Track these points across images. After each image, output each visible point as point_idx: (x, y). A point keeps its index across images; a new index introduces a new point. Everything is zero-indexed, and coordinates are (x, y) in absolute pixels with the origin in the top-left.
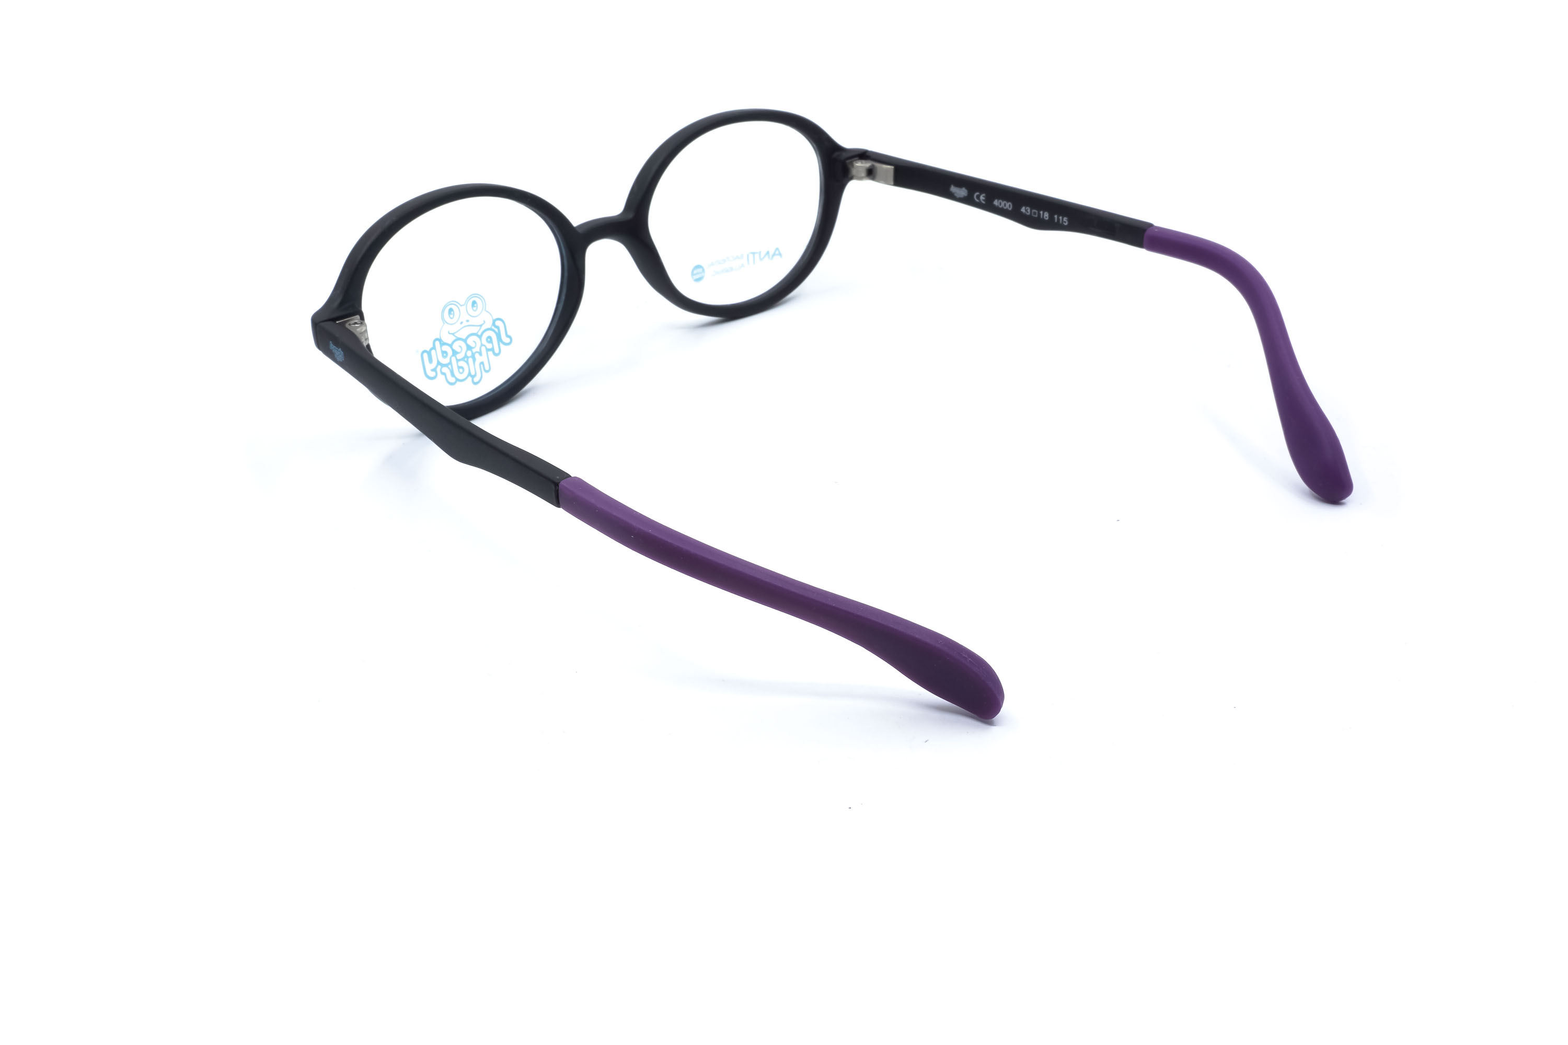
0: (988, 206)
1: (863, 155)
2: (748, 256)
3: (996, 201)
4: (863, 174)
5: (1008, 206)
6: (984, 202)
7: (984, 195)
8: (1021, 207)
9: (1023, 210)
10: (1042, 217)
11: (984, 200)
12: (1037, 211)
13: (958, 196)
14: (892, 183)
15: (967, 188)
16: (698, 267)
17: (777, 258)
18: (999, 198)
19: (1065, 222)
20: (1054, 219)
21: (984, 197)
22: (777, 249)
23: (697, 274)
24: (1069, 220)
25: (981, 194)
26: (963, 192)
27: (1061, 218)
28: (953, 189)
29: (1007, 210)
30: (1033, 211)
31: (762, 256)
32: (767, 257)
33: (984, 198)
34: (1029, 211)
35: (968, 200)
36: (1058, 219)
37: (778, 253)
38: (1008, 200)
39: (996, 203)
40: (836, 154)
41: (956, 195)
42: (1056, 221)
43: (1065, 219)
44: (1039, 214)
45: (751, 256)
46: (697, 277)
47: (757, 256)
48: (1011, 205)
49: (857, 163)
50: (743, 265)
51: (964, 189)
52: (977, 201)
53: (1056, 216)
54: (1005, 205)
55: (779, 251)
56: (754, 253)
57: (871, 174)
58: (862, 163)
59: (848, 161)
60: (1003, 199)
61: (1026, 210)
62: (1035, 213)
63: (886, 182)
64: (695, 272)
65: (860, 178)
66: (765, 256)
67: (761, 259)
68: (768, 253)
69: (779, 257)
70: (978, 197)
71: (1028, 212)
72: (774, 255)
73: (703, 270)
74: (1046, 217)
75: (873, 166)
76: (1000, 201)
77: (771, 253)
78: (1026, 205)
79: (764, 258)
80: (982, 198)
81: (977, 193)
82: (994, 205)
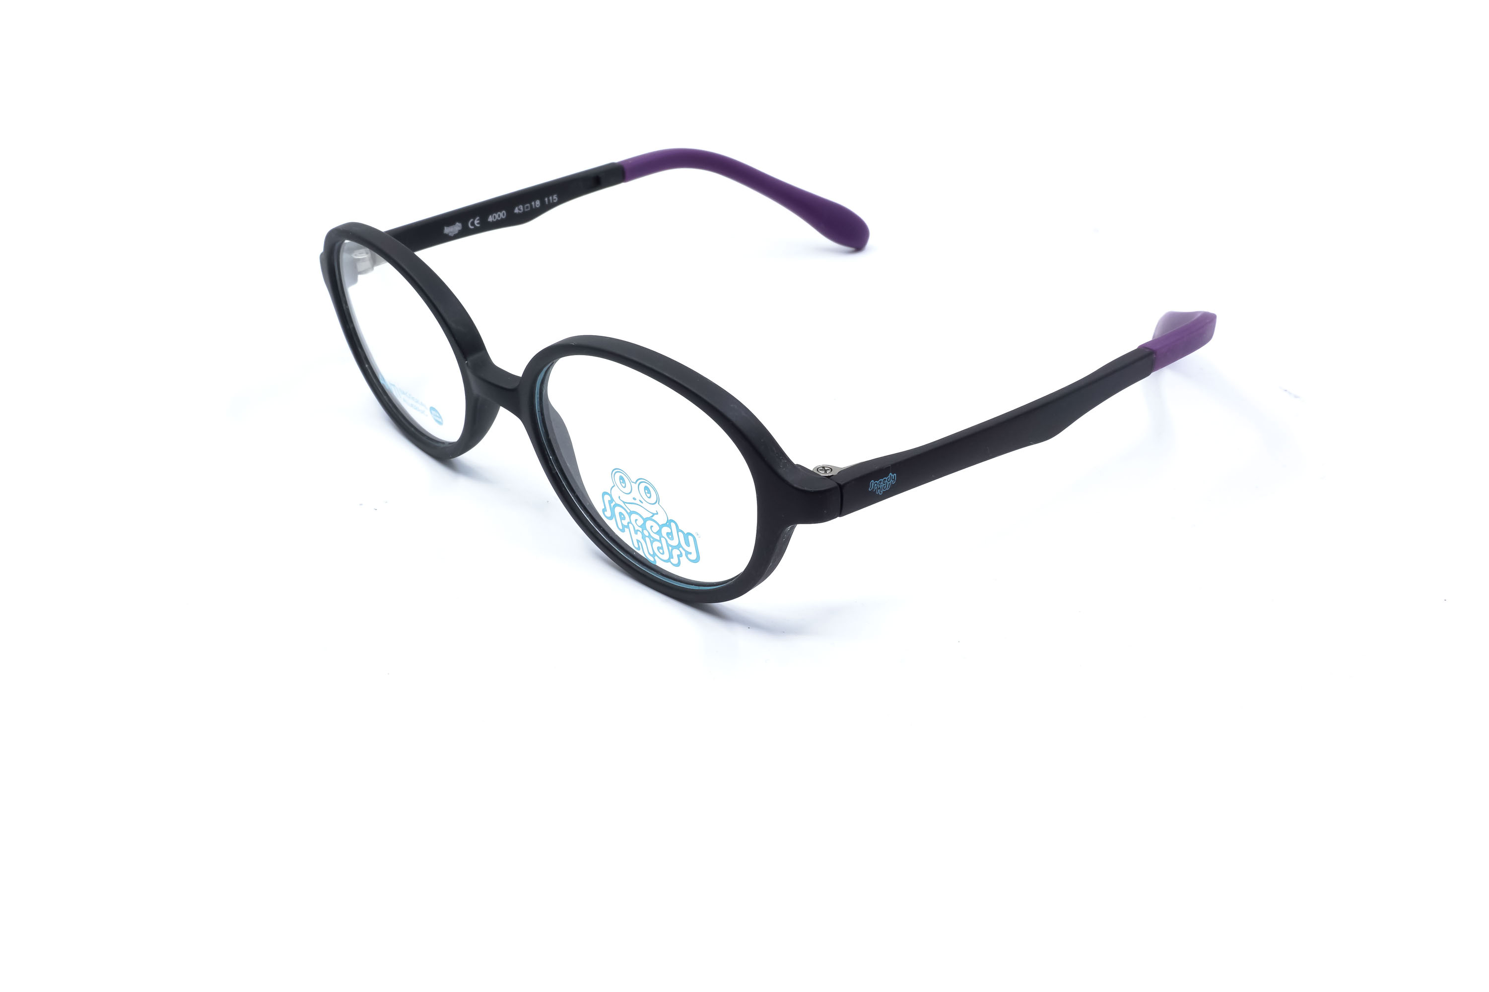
0: (486, 226)
3: (490, 216)
5: (502, 215)
6: (478, 225)
7: (478, 218)
8: (514, 209)
9: (516, 211)
10: (534, 207)
11: (478, 223)
12: (528, 205)
13: (451, 235)
15: (459, 222)
18: (491, 213)
19: (555, 199)
20: (545, 201)
21: (478, 220)
24: (558, 197)
25: (474, 219)
26: (458, 227)
27: (550, 198)
28: (447, 230)
29: (502, 219)
30: (525, 206)
33: (478, 222)
34: (522, 208)
35: (465, 232)
36: (549, 200)
38: (500, 210)
39: (491, 219)
41: (451, 234)
42: (547, 203)
43: (555, 197)
44: (531, 206)
48: (505, 214)
51: (457, 224)
52: (472, 228)
53: (546, 199)
54: (499, 216)
60: (496, 212)
61: (519, 209)
62: (527, 207)
70: (473, 224)
71: (521, 210)
74: (538, 205)
76: (494, 215)
78: (517, 205)
81: (472, 220)
82: (489, 222)
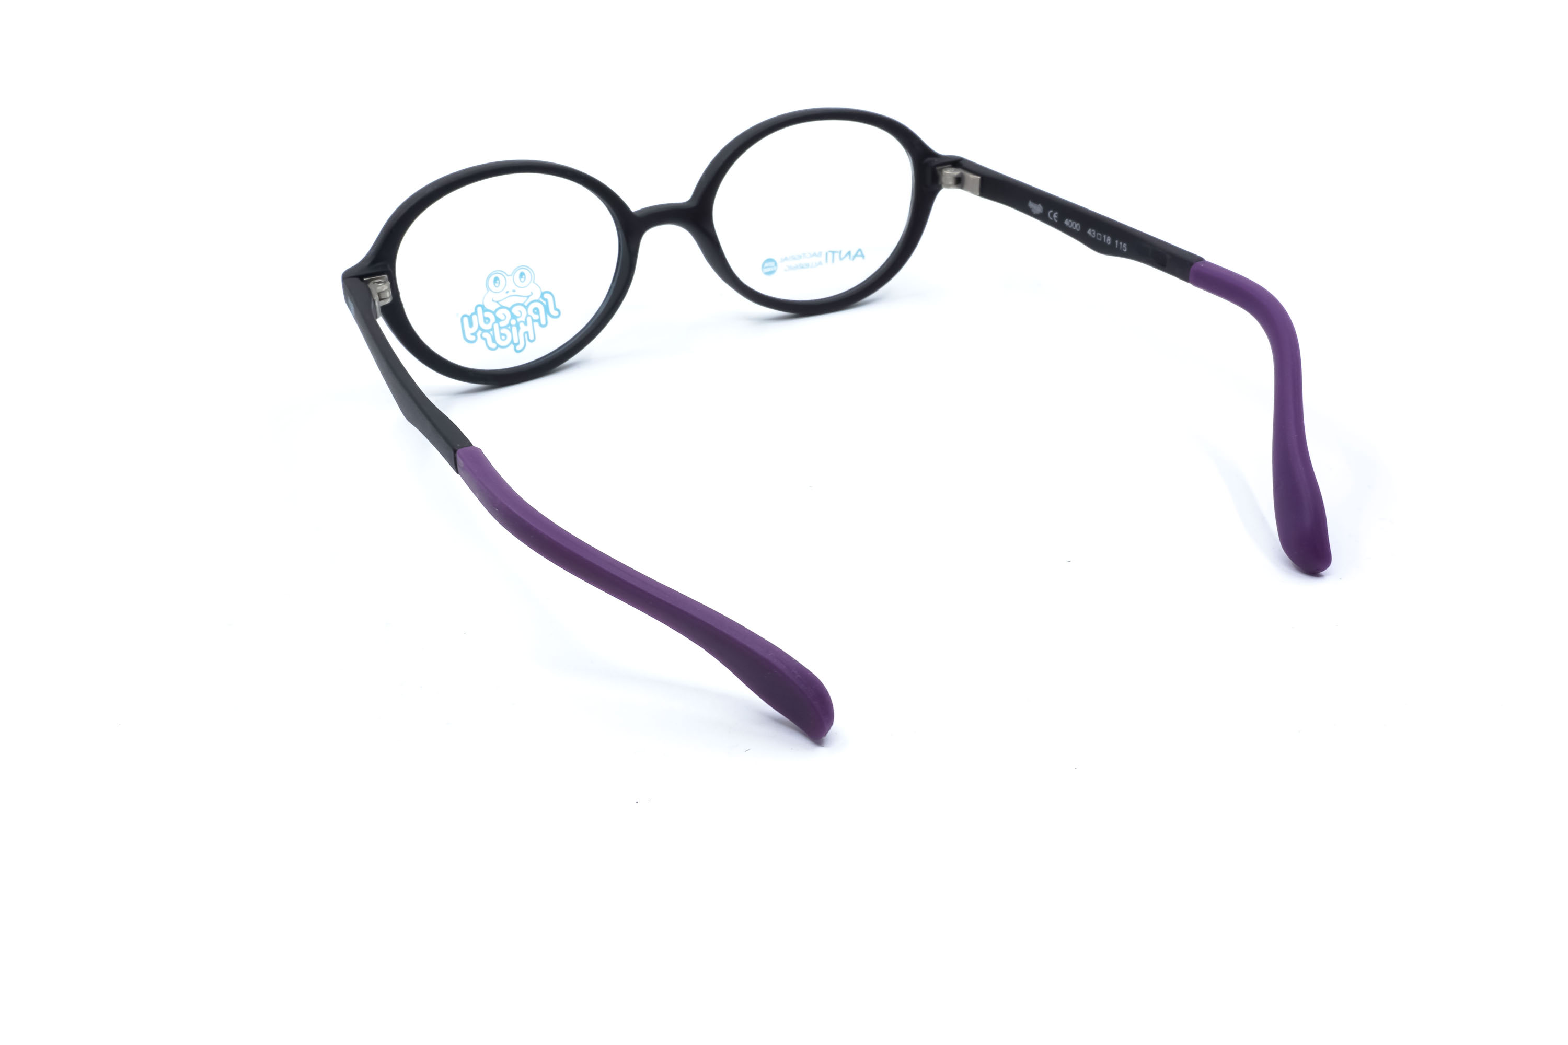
0: (1061, 226)
1: (957, 162)
2: (827, 254)
3: (1067, 220)
4: (951, 182)
5: (1076, 226)
6: (1056, 221)
7: (1056, 213)
8: (1088, 229)
9: (1089, 232)
10: (1105, 241)
11: (1057, 219)
12: (1101, 235)
13: (1035, 212)
14: (978, 194)
15: (1043, 205)
16: (770, 260)
17: (859, 259)
18: (1070, 218)
19: (1125, 248)
20: (1115, 244)
21: (1056, 215)
22: (860, 250)
23: (769, 267)
24: (1128, 247)
25: (1054, 212)
26: (1038, 209)
27: (1121, 243)
28: (1031, 205)
29: (1075, 231)
30: (1099, 234)
31: (842, 256)
32: (848, 257)
33: (1058, 217)
34: (1094, 233)
35: (1043, 217)
36: (1119, 245)
37: (860, 253)
38: (1077, 221)
39: (1067, 222)
40: (928, 159)
41: (1033, 211)
42: (1117, 246)
43: (1125, 245)
44: (1103, 238)
45: (830, 255)
46: (769, 270)
47: (837, 255)
48: (1079, 226)
49: (946, 170)
50: (820, 263)
51: (1040, 205)
52: (1051, 219)
53: (1117, 242)
54: (1074, 226)
55: (862, 252)
56: (833, 252)
57: (959, 182)
58: (951, 172)
59: (938, 168)
60: (1073, 220)
61: (1092, 233)
62: (1099, 236)
63: (973, 192)
64: (766, 265)
65: (948, 186)
66: (846, 255)
67: (841, 259)
68: (849, 253)
69: (861, 258)
70: (1052, 215)
71: (1093, 235)
72: (856, 255)
73: (776, 264)
74: (1109, 242)
75: (962, 174)
76: (1070, 221)
77: (853, 254)
78: (1092, 227)
79: (844, 257)
80: (1055, 216)
81: (1051, 211)
82: (1065, 225)
